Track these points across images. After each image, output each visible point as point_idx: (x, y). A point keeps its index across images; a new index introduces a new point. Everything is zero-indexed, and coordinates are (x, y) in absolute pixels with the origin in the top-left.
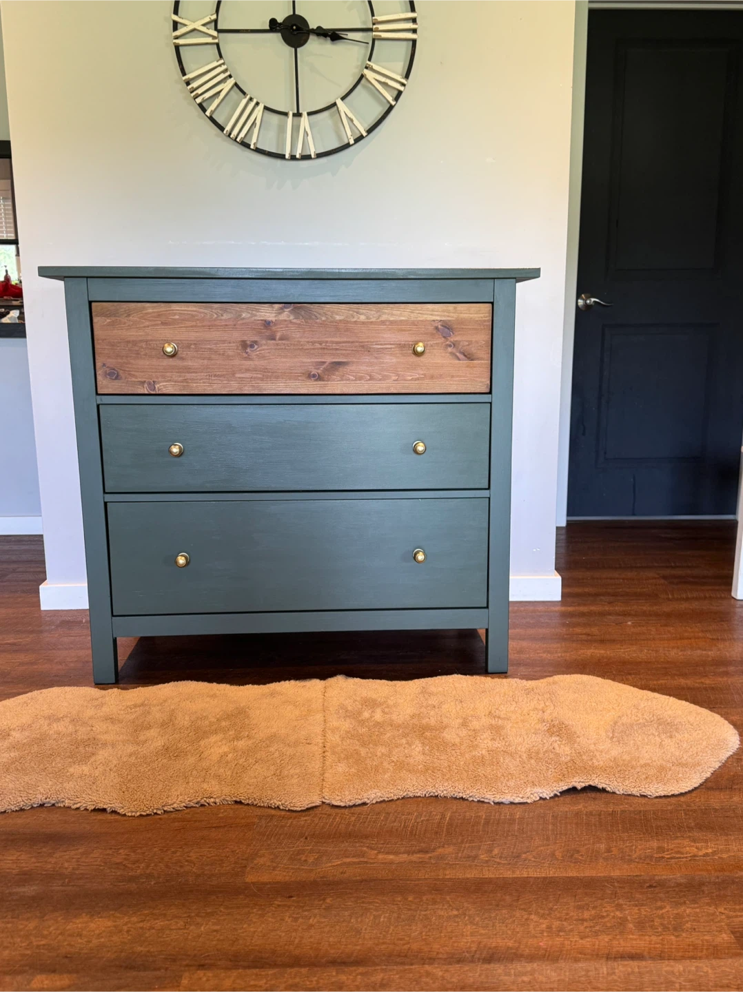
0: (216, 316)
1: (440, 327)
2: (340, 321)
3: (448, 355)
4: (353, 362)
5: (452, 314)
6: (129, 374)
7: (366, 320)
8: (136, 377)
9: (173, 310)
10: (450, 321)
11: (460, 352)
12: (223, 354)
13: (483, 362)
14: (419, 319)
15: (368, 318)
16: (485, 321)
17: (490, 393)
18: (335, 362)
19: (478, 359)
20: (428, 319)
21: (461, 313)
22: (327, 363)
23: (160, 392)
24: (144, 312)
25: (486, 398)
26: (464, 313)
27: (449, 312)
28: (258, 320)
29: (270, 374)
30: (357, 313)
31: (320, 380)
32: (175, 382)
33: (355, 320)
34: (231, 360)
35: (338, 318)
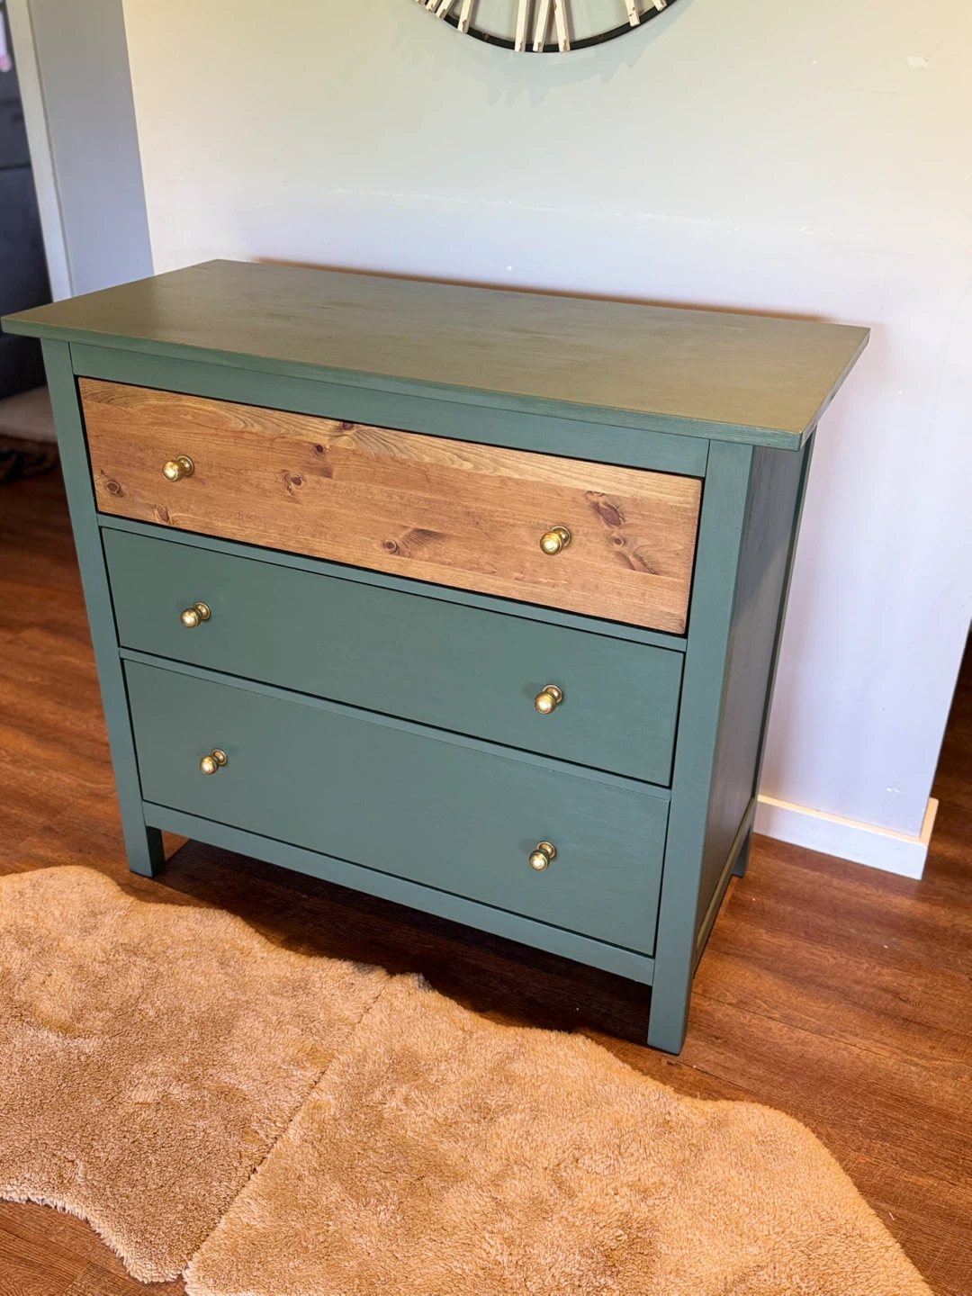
0: (243, 425)
1: (601, 505)
2: (432, 464)
3: (612, 556)
4: (451, 537)
5: (625, 488)
6: (135, 491)
7: (474, 471)
8: (143, 497)
9: (183, 406)
10: (619, 498)
11: (635, 556)
12: (257, 487)
13: (675, 580)
14: (564, 485)
15: (476, 467)
16: (685, 510)
17: (685, 636)
18: (422, 530)
19: (667, 573)
20: (581, 488)
21: (642, 488)
22: (409, 530)
23: (175, 526)
24: (146, 403)
25: (678, 643)
26: (647, 489)
27: (619, 481)
28: (305, 442)
29: (325, 530)
30: (460, 457)
31: (399, 554)
32: (194, 514)
33: (455, 467)
34: (267, 497)
35: (427, 459)
